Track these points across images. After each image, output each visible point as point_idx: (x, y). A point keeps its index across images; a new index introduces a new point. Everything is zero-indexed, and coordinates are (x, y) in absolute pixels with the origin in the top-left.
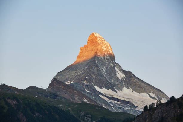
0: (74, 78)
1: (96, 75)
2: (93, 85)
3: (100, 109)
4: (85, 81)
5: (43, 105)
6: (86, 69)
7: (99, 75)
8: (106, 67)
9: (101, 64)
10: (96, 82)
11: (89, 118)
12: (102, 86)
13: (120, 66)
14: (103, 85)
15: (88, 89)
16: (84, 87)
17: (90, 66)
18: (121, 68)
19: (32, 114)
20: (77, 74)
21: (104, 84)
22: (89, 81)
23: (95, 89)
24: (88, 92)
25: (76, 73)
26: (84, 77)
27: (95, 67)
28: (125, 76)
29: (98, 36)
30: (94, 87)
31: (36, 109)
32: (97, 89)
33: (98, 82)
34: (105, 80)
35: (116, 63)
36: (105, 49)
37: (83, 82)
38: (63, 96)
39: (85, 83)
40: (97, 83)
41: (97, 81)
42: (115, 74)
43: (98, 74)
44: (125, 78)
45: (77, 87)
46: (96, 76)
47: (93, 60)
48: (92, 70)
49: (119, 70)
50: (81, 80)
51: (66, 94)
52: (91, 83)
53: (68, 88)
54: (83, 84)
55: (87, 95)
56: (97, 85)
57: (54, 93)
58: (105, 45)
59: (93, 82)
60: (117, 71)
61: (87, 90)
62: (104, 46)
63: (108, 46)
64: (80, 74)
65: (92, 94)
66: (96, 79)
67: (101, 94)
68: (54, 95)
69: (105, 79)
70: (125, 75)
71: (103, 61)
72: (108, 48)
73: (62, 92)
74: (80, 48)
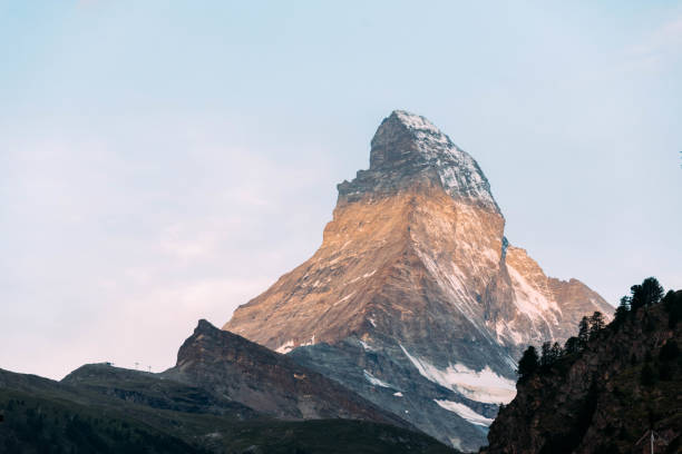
0: (313, 328)
1: (417, 304)
2: (403, 354)
3: (401, 440)
4: (365, 338)
5: (108, 431)
6: (368, 280)
7: (429, 306)
8: (463, 268)
9: (440, 256)
10: (418, 340)
12: (447, 354)
13: (530, 261)
14: (451, 351)
15: (378, 373)
16: (361, 362)
17: (385, 266)
18: (537, 268)
20: (327, 307)
21: (454, 348)
22: (385, 336)
23: (411, 372)
24: (378, 387)
25: (322, 302)
26: (361, 319)
27: (407, 268)
28: (555, 306)
29: (417, 127)
30: (408, 360)
31: (67, 449)
32: (422, 372)
33: (428, 338)
34: (460, 326)
36: (456, 184)
37: (353, 341)
38: (240, 400)
39: (366, 343)
40: (421, 342)
41: (424, 334)
42: (509, 296)
43: (426, 299)
44: (557, 314)
45: (327, 365)
46: (417, 312)
47: (399, 236)
48: (398, 286)
49: (529, 280)
50: (345, 331)
51: (257, 393)
52: (391, 342)
53: (263, 363)
54: (357, 351)
55: (373, 399)
56: (422, 353)
57: (194, 389)
58: (452, 164)
59: (404, 341)
60: (517, 284)
61: (377, 377)
62: (449, 172)
63: (471, 167)
64: (341, 308)
65: (399, 394)
66: (415, 323)
67: (446, 394)
68: (192, 396)
69: (460, 323)
70: (560, 301)
71: (446, 241)
72: (469, 182)
73: (238, 382)
74: (339, 186)
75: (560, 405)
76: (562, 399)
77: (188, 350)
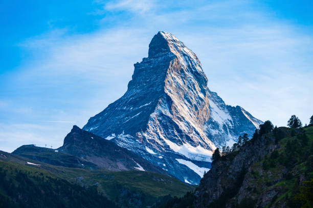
1: (169, 117)
2: (163, 139)
3: (162, 180)
4: (146, 132)
5: (34, 177)
6: (147, 106)
7: (174, 118)
10: (169, 133)
11: (138, 199)
12: (182, 139)
13: (219, 98)
17: (155, 101)
18: (222, 101)
19: (9, 197)
20: (129, 118)
25: (127, 116)
27: (165, 101)
28: (230, 118)
29: (169, 38)
30: (165, 142)
31: (17, 186)
34: (188, 127)
35: (209, 91)
42: (209, 113)
44: (230, 121)
48: (161, 109)
49: (218, 106)
51: (99, 158)
52: (158, 134)
56: (171, 139)
58: (185, 55)
59: (163, 134)
60: (213, 108)
64: (136, 118)
65: (160, 157)
67: (182, 157)
68: (71, 160)
69: (188, 125)
71: (182, 89)
73: (91, 153)
74: (135, 65)
75: (230, 174)
76: (231, 171)
77: (68, 139)
